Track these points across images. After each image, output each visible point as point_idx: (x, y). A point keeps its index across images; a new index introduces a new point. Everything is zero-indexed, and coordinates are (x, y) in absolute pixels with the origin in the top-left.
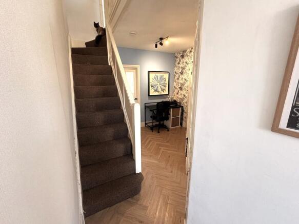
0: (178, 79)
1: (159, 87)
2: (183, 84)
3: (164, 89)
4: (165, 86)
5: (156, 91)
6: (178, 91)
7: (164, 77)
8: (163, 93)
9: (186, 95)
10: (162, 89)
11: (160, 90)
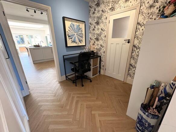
0: (94, 30)
1: (77, 38)
2: (99, 35)
3: (81, 40)
4: (82, 37)
5: (74, 42)
6: (95, 42)
7: (81, 27)
8: (80, 44)
9: (104, 45)
10: (79, 40)
11: (77, 40)
